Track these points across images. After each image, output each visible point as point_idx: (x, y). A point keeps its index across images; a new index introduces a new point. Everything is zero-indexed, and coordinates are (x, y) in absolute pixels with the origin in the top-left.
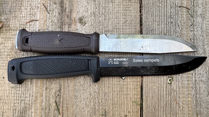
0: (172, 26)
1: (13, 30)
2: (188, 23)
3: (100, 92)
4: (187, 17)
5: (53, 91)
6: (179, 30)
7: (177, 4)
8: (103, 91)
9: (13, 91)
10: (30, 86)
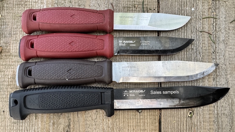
0: (193, 53)
1: (14, 56)
2: (210, 50)
3: (114, 127)
4: (209, 43)
5: (62, 127)
6: (201, 58)
7: (199, 28)
8: (117, 126)
9: (15, 127)
10: (34, 121)
